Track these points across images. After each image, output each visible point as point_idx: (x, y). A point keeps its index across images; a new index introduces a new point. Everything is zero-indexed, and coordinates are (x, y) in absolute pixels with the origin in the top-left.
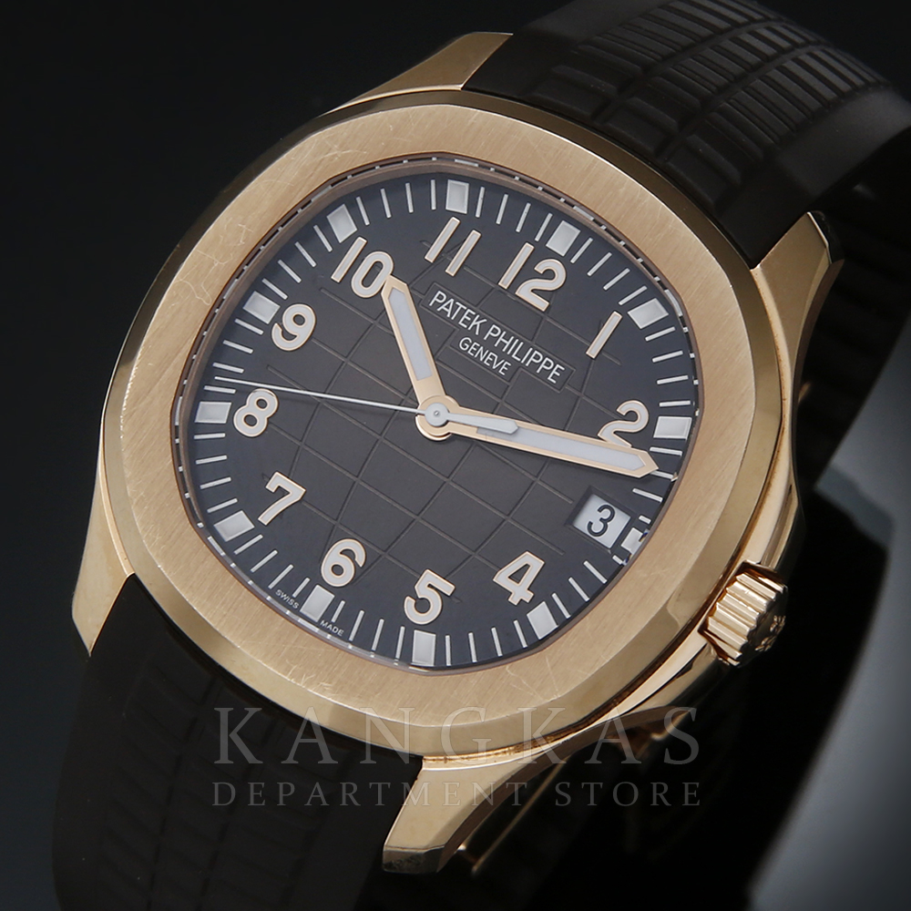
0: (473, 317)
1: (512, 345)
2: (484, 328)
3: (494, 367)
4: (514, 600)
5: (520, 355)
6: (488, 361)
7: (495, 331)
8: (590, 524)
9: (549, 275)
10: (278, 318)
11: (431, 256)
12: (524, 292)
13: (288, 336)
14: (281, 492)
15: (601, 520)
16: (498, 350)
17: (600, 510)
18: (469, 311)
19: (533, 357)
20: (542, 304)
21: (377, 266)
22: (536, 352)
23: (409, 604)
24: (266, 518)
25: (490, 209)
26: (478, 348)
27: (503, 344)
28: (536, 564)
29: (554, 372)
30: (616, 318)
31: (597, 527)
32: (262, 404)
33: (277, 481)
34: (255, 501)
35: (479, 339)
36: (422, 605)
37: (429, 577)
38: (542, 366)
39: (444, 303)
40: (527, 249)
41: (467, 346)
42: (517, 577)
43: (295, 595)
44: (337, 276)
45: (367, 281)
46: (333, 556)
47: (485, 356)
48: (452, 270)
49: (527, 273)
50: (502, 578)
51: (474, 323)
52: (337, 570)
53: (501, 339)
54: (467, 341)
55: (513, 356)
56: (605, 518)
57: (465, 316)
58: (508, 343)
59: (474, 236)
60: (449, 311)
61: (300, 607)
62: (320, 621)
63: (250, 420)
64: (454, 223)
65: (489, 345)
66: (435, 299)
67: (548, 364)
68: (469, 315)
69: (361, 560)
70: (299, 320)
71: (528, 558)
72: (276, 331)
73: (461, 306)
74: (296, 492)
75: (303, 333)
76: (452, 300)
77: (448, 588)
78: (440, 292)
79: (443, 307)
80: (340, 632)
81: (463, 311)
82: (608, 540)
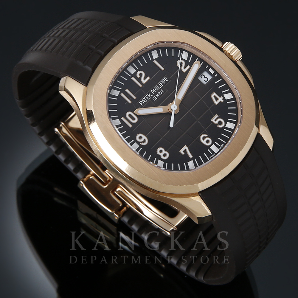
0: (148, 96)
1: (157, 88)
2: (151, 94)
3: (162, 93)
4: (222, 101)
5: (160, 87)
6: (160, 94)
7: (152, 91)
8: (205, 81)
9: (141, 75)
10: (139, 143)
11: (130, 102)
12: (144, 82)
13: (144, 141)
14: (185, 151)
15: (204, 78)
16: (158, 92)
17: (202, 78)
18: (146, 96)
19: (161, 84)
20: (148, 78)
21: (130, 115)
22: (160, 83)
23: (219, 126)
24: (191, 156)
25: (120, 85)
26: (156, 96)
27: (156, 90)
28: (214, 94)
29: (166, 80)
30: (155, 62)
31: (206, 79)
32: (161, 151)
33: (182, 151)
34: (186, 159)
35: (154, 96)
36: (220, 123)
37: (213, 120)
38: (164, 82)
39: (142, 102)
40: (133, 78)
41: (155, 99)
42: (217, 99)
43: (212, 154)
44: (130, 126)
45: (134, 119)
46: (204, 142)
47: (158, 95)
48: (135, 98)
49: (139, 80)
50: (216, 103)
51: (149, 96)
52: (208, 142)
53: (155, 90)
54: (154, 99)
55: (160, 88)
56: (204, 77)
57: (147, 98)
58: (156, 89)
59: (127, 90)
60: (145, 101)
61: (215, 153)
62: (219, 149)
63: (165, 155)
64: (122, 95)
65: (156, 93)
66: (141, 104)
67: (163, 81)
68: (147, 96)
69: (206, 135)
70: (140, 138)
71: (212, 96)
72: (142, 144)
73: (144, 98)
74: (186, 148)
75: (144, 137)
76: (142, 100)
77: (217, 116)
78: (139, 102)
79: (144, 102)
80: (223, 145)
81: (145, 98)
82: (210, 77)
